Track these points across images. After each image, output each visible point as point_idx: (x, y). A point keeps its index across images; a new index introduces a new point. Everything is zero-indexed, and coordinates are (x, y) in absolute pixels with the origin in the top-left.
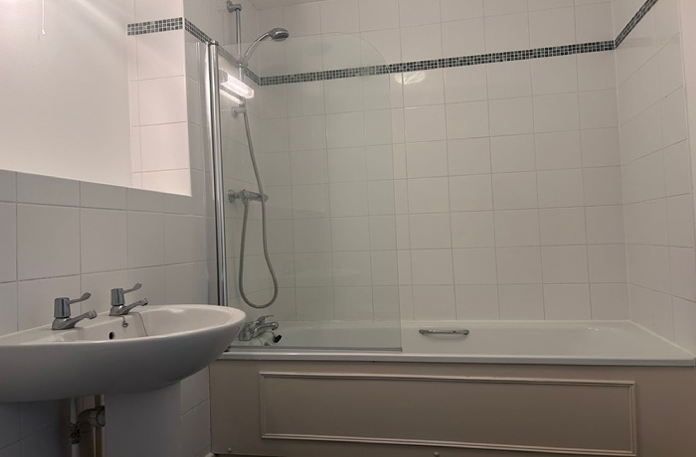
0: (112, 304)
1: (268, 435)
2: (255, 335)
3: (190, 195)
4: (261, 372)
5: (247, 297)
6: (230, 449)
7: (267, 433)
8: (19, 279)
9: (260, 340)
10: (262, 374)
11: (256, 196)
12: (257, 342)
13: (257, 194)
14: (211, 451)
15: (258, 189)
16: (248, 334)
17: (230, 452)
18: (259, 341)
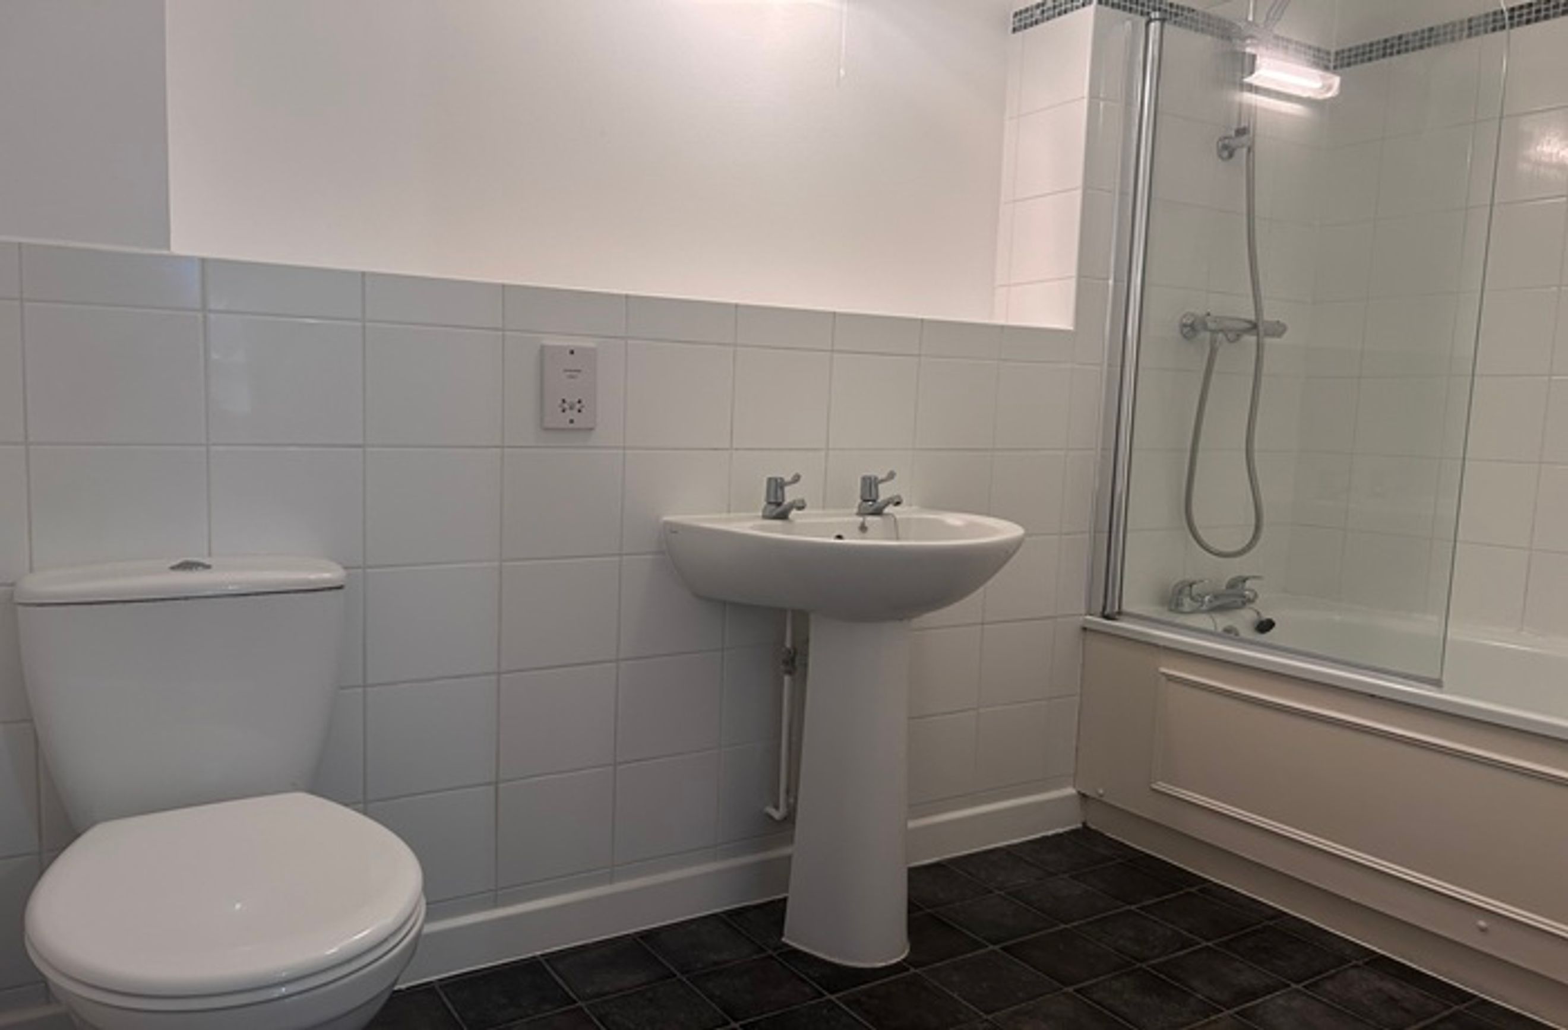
0: (862, 497)
1: (1161, 786)
2: (1204, 608)
3: (1071, 328)
4: (1163, 670)
5: (1201, 532)
6: (1101, 791)
7: (1162, 780)
8: (735, 446)
9: (1213, 620)
10: (1164, 674)
11: (1248, 325)
12: (1203, 621)
13: (1249, 322)
14: (1074, 787)
15: (1253, 312)
16: (1187, 601)
17: (1101, 796)
18: (1211, 621)
